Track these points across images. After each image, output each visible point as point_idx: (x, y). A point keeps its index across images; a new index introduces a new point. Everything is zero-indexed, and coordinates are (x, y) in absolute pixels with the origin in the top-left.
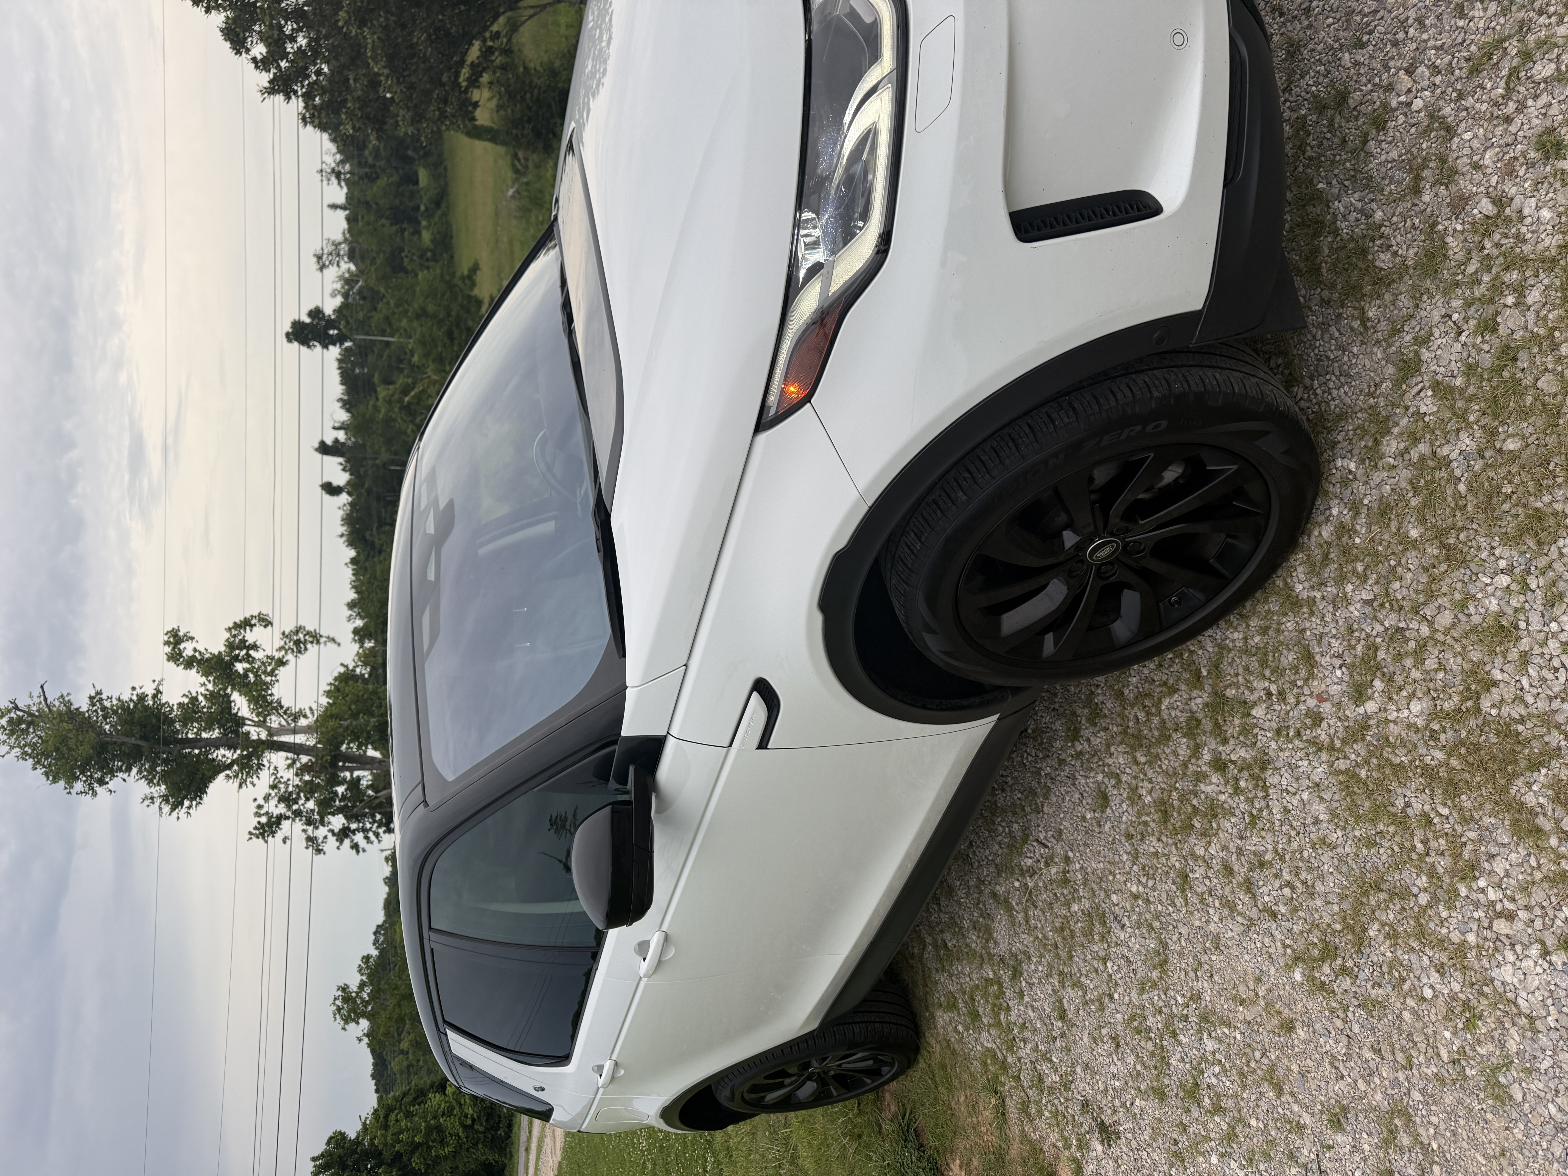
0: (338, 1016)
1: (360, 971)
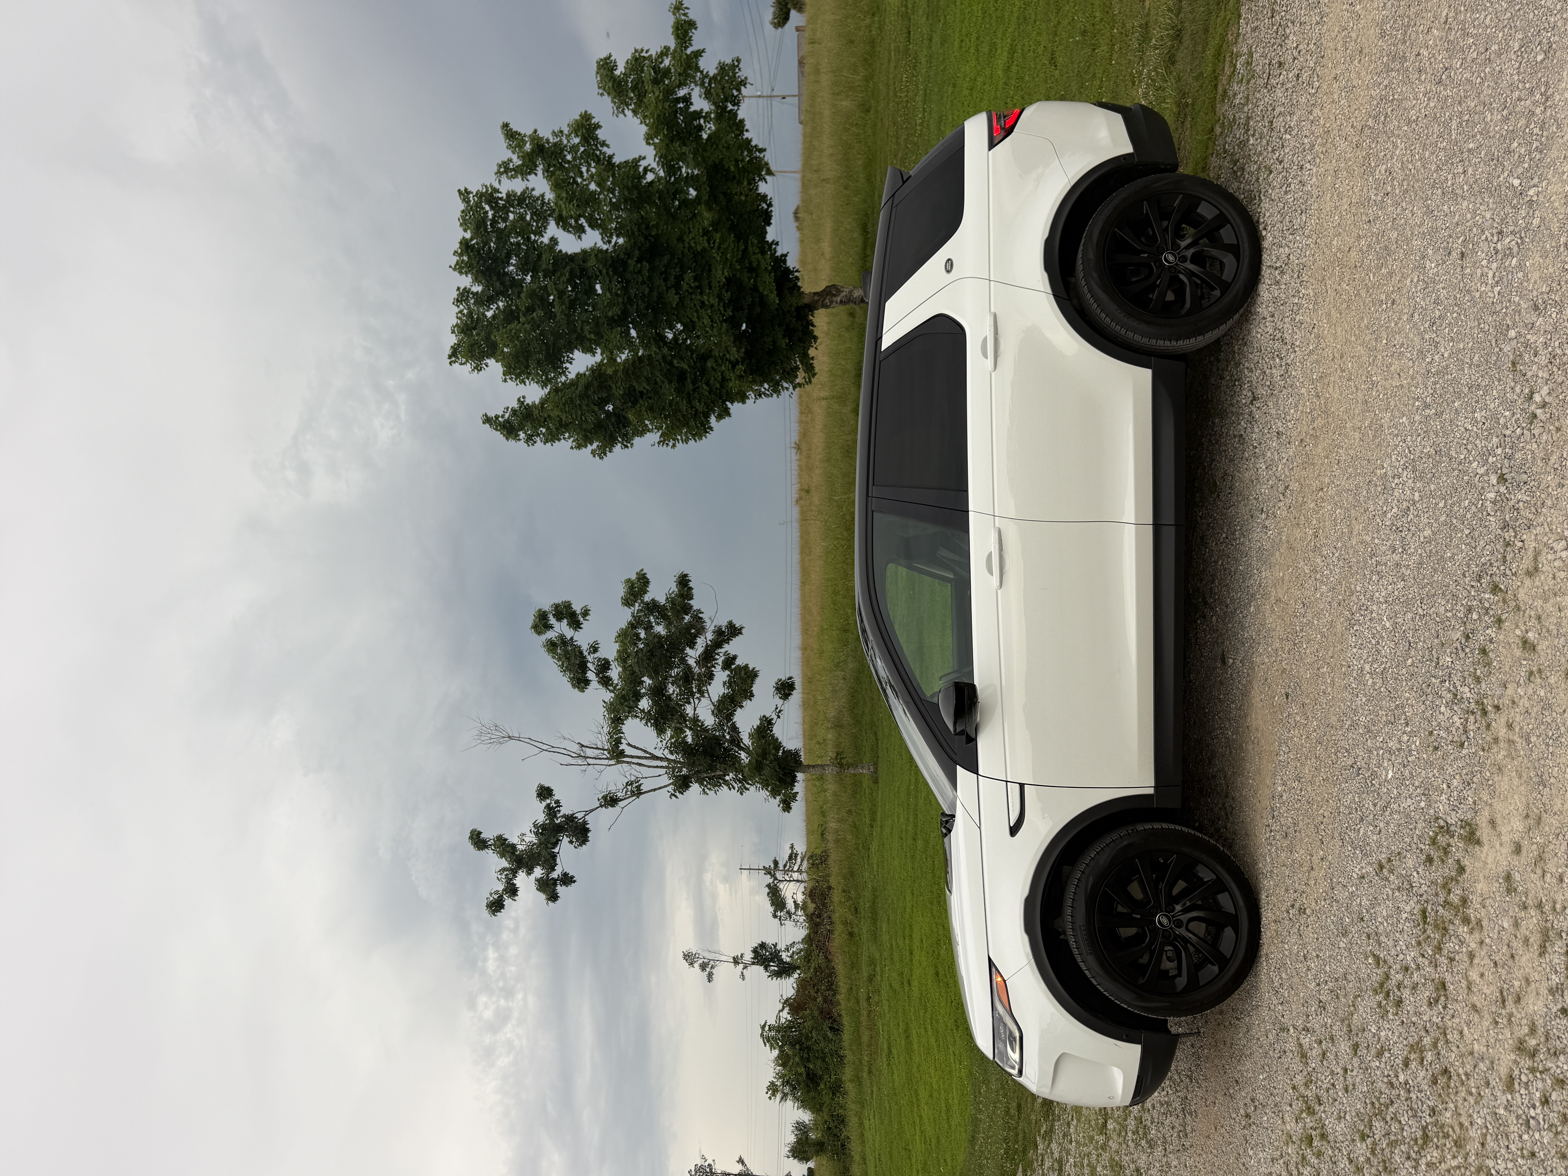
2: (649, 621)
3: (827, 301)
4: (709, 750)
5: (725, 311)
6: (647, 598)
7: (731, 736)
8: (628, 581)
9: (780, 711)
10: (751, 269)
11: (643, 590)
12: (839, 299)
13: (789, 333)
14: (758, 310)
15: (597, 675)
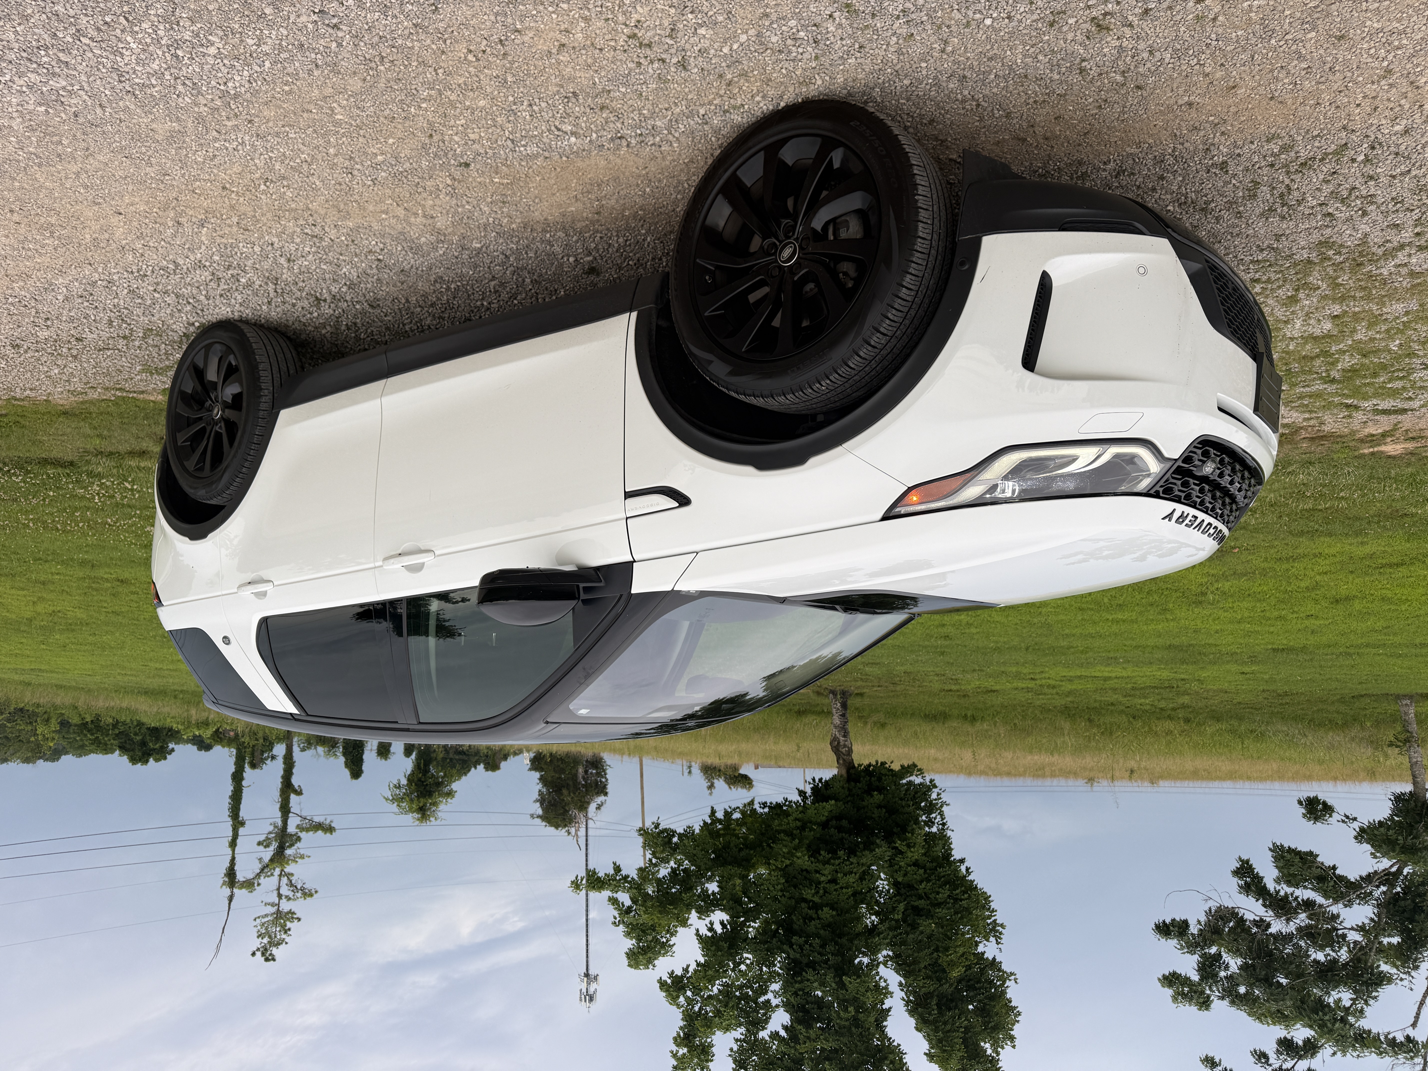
2: (1226, 977)
3: (844, 750)
4: (1406, 915)
5: (839, 858)
6: (1195, 977)
7: (1382, 883)
8: (1175, 999)
9: (1347, 817)
10: (803, 828)
11: (1186, 981)
12: (842, 739)
13: (869, 791)
14: (844, 823)
15: (1300, 1058)
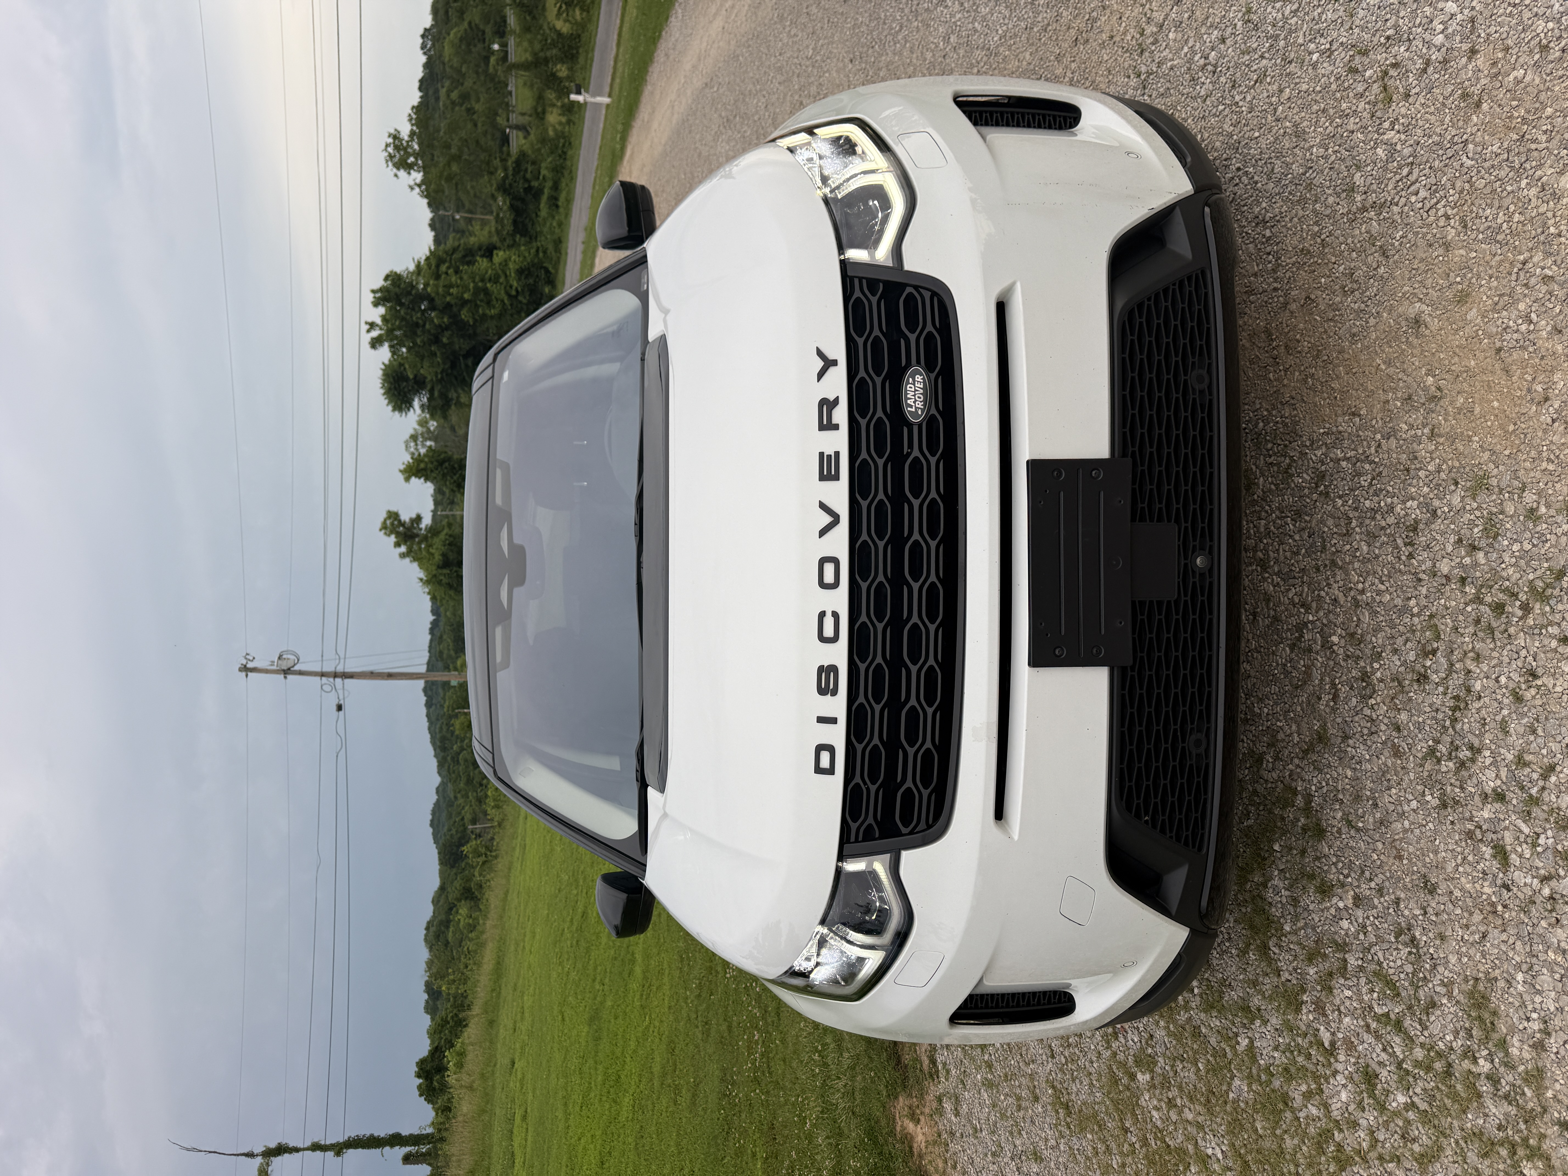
0: (390, 164)
1: (410, 120)
